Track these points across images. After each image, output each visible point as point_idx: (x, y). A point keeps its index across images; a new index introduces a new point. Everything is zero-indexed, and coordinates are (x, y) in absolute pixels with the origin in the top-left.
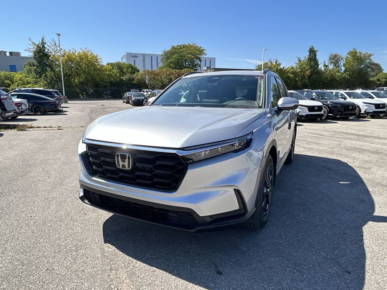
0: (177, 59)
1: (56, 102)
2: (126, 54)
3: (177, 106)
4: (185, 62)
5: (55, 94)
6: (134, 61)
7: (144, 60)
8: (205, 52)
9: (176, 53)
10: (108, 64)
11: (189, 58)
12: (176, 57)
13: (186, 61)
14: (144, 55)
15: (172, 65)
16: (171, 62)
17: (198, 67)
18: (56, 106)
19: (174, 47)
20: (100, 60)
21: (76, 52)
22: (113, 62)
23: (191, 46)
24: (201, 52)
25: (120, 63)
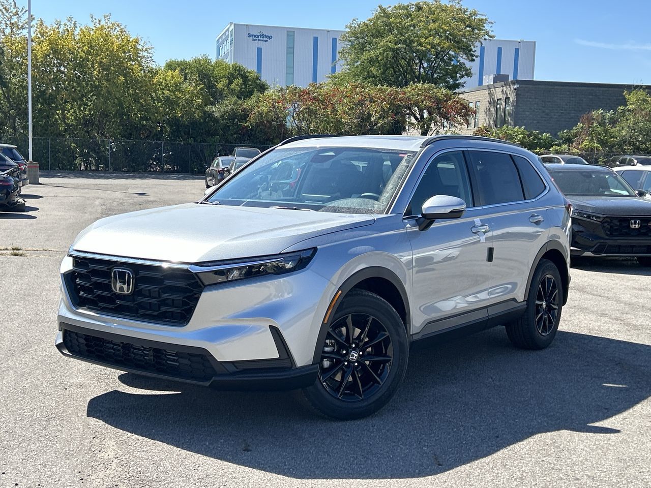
0: (393, 50)
1: (10, 181)
2: (232, 27)
3: (243, 206)
4: (420, 61)
5: (7, 158)
6: (259, 50)
7: (290, 51)
8: (487, 27)
9: (390, 31)
10: (170, 66)
11: (433, 46)
12: (389, 44)
13: (422, 56)
14: (291, 34)
15: (373, 70)
16: (371, 61)
17: (462, 76)
18: (8, 194)
19: (384, 10)
20: (145, 54)
21: (75, 27)
22: (187, 60)
23: (444, 10)
24: (475, 26)
25: (208, 62)
